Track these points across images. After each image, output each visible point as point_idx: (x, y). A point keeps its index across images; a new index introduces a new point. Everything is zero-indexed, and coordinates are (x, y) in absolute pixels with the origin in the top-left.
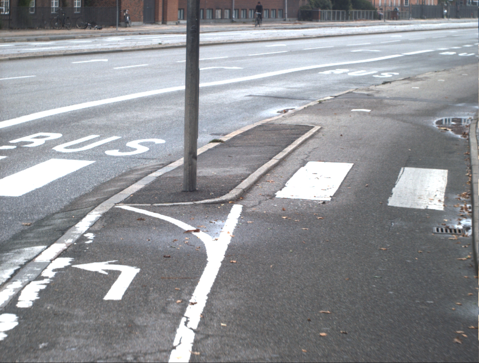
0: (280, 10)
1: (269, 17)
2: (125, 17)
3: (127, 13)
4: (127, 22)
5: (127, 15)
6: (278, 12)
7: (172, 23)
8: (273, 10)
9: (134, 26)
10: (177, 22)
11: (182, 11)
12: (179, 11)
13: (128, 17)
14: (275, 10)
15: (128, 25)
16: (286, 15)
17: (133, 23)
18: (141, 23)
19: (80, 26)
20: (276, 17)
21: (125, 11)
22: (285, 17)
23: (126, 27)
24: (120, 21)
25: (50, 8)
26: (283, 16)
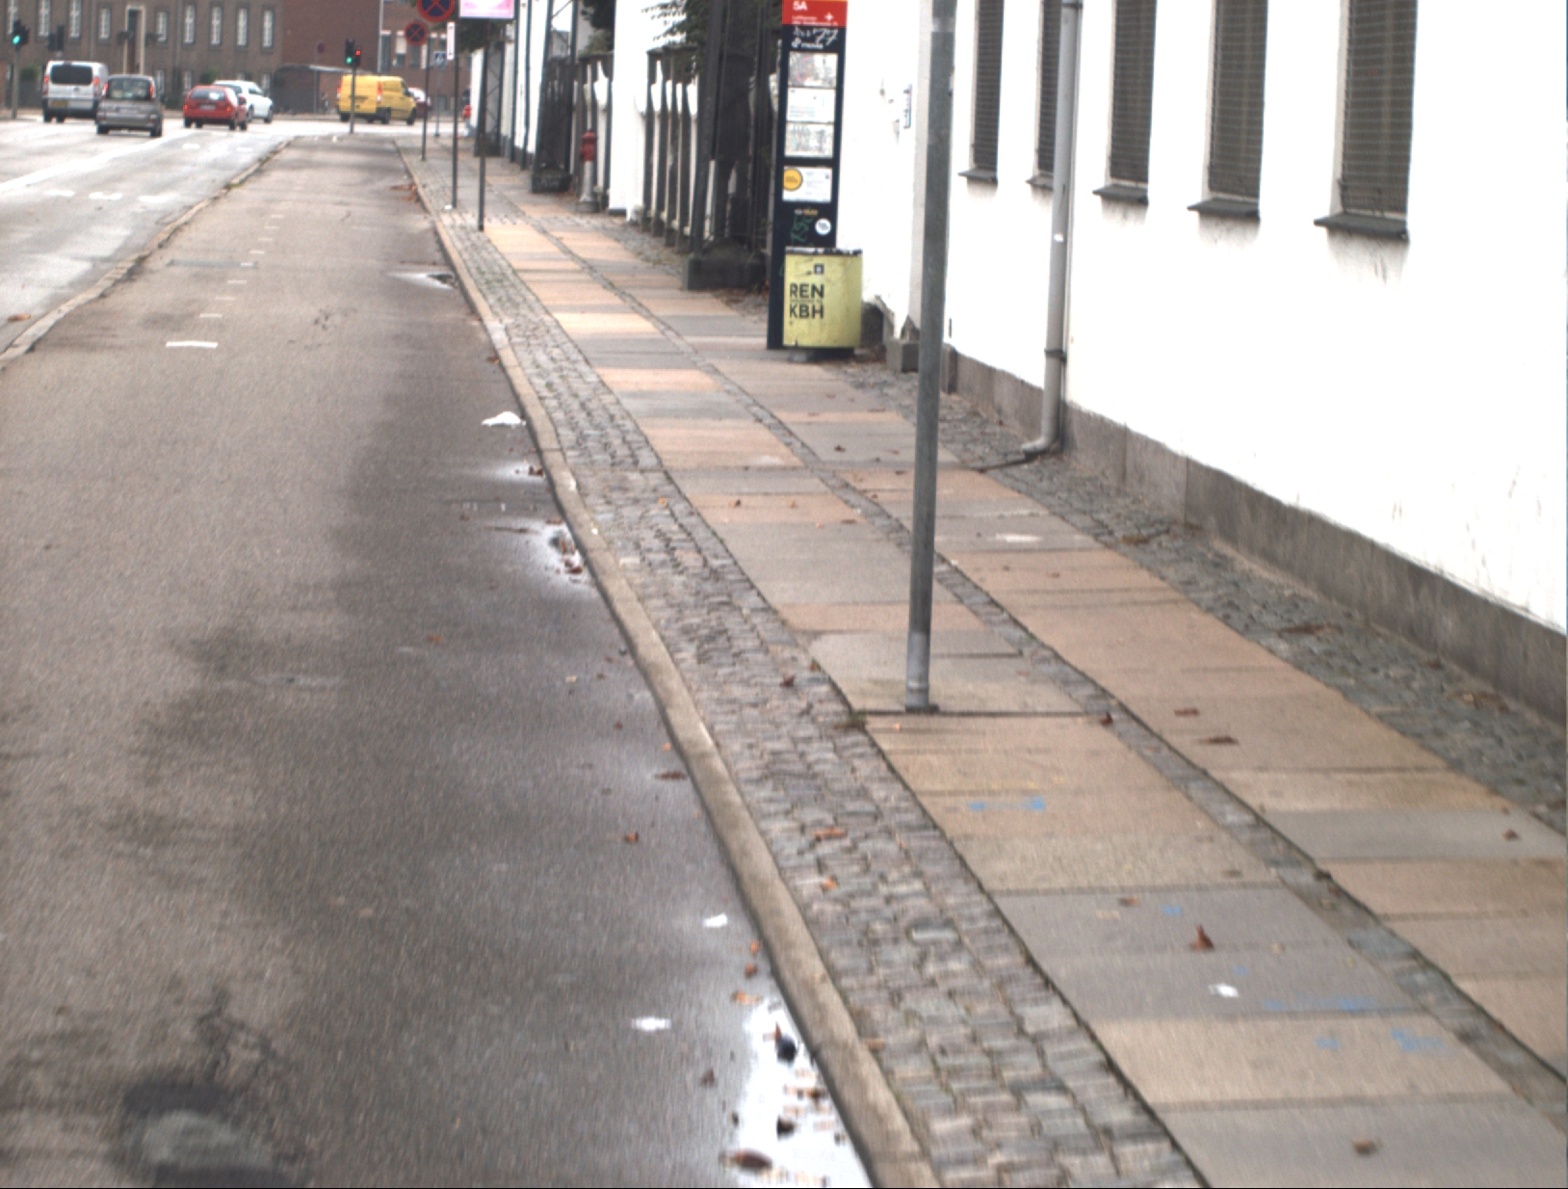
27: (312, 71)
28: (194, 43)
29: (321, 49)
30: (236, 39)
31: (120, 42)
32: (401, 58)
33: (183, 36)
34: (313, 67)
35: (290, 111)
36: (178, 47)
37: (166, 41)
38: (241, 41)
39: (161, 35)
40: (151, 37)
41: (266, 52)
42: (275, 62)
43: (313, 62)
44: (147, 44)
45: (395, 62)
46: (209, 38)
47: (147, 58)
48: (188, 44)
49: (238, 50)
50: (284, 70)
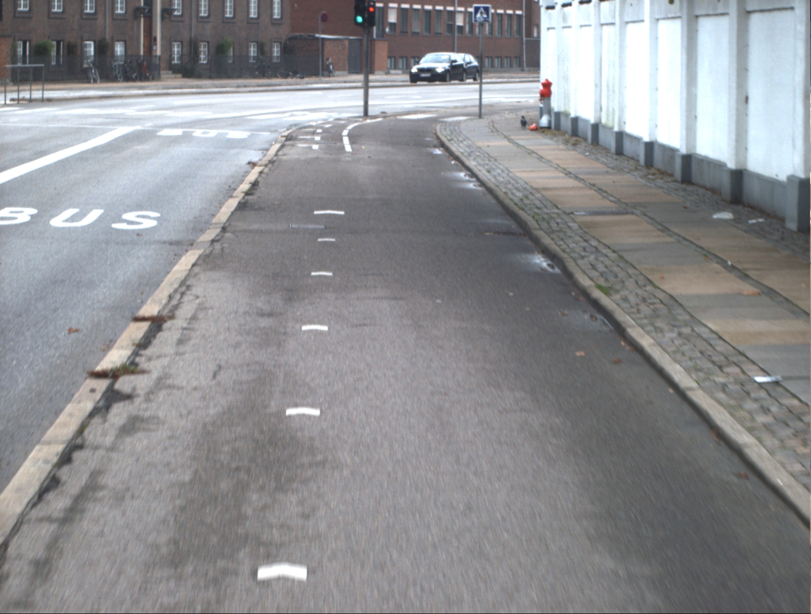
0: (516, 57)
1: (502, 66)
2: (328, 66)
3: (330, 61)
4: (330, 72)
5: (330, 64)
6: (514, 60)
7: (381, 72)
8: (507, 57)
9: (338, 76)
10: (387, 71)
11: (393, 59)
12: (389, 61)
13: (331, 67)
14: (510, 57)
15: (331, 75)
16: (525, 64)
17: (337, 73)
18: (346, 73)
19: (281, 76)
20: (511, 66)
21: (328, 59)
22: (523, 66)
23: (329, 76)
24: (323, 70)
25: (248, 57)
26: (520, 65)
27: (318, 39)
28: (209, 16)
29: (324, 18)
30: (248, 12)
31: (136, 18)
32: (392, 25)
33: (198, 11)
34: (317, 35)
35: (298, 75)
36: (194, 21)
37: (182, 16)
38: (253, 14)
39: (175, 10)
40: (167, 12)
41: (275, 23)
42: (285, 32)
43: (318, 33)
44: (163, 18)
45: (387, 30)
46: (224, 12)
47: (162, 33)
48: (202, 18)
49: (250, 21)
50: (290, 39)
